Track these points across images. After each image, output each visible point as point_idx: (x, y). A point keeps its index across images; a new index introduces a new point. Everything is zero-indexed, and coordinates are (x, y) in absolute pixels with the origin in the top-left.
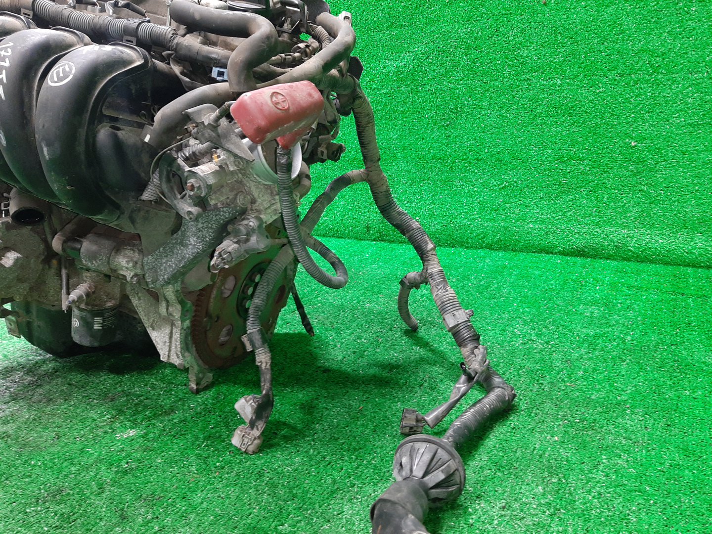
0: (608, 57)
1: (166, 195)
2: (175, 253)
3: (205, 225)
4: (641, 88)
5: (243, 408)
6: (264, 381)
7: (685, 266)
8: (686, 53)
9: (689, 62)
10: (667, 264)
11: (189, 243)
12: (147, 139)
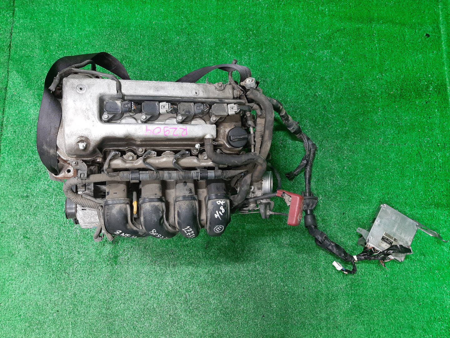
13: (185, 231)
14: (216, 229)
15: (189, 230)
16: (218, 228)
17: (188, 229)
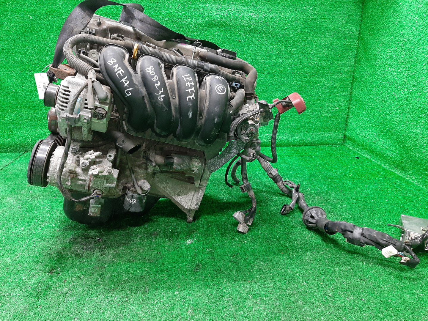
0: (264, 66)
1: (238, 134)
2: (225, 156)
3: (241, 144)
4: (276, 79)
5: (238, 216)
6: (254, 202)
7: (293, 146)
8: (291, 66)
9: (292, 69)
10: (286, 146)
11: (232, 152)
12: (231, 112)
13: (185, 78)
14: (218, 88)
15: (189, 78)
16: (220, 87)
17: (188, 76)
